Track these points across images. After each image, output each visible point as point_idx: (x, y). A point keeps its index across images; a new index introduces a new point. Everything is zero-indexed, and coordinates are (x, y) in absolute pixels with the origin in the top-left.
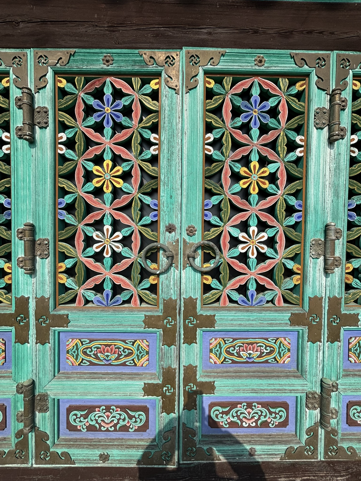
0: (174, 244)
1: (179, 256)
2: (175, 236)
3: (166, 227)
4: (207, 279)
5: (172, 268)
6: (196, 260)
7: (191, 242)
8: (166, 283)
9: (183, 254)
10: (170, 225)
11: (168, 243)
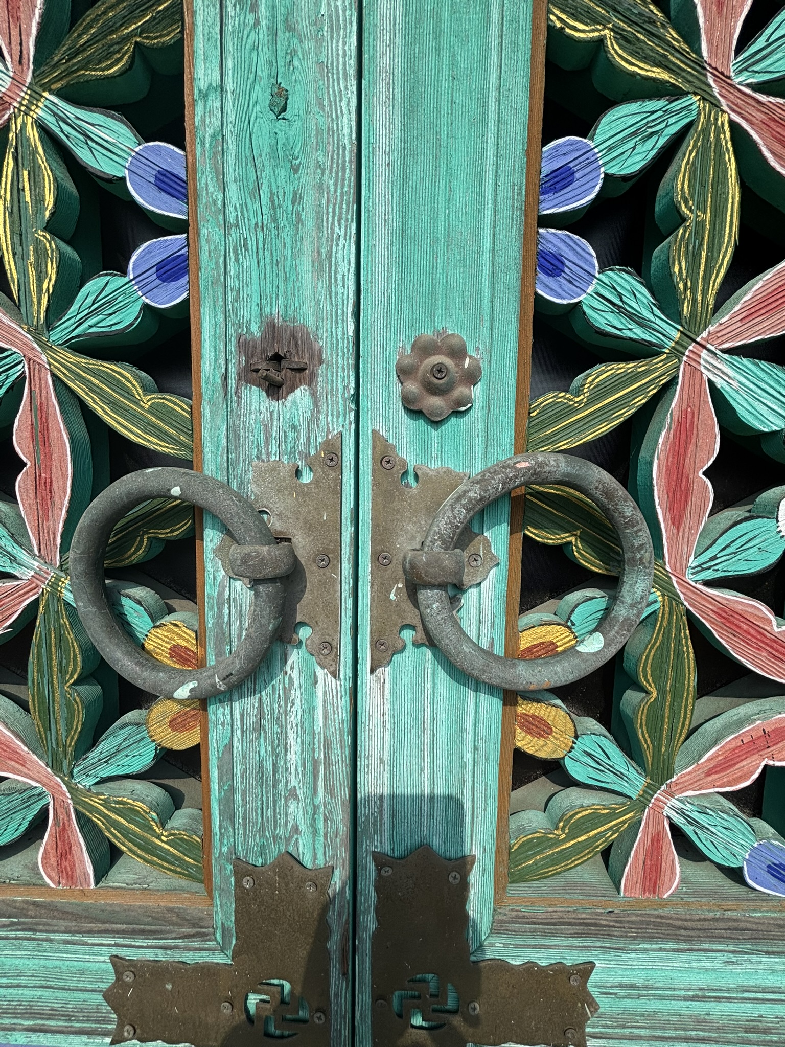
0: (307, 478)
1: (347, 568)
2: (313, 419)
3: (245, 346)
4: (540, 728)
5: (295, 657)
6: (470, 598)
7: (434, 465)
8: (253, 758)
9: (376, 557)
10: (272, 330)
11: (259, 473)
